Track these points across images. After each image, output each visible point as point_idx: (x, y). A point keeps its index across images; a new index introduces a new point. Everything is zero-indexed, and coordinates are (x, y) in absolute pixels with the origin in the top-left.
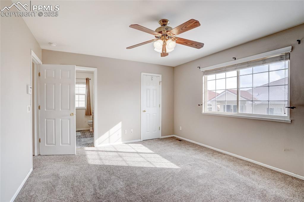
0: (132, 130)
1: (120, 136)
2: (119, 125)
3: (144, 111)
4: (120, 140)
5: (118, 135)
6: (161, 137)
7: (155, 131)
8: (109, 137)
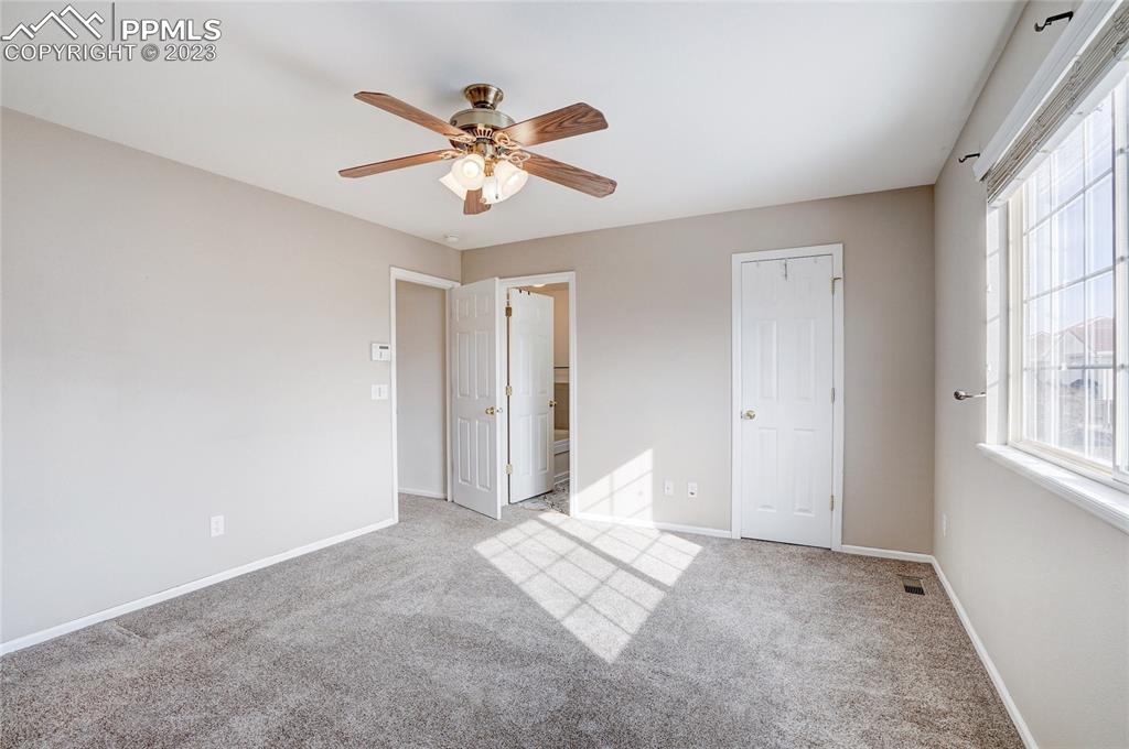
0: (693, 487)
1: (648, 498)
2: (644, 461)
3: (750, 416)
4: (649, 512)
5: (641, 493)
6: (836, 546)
7: (806, 511)
8: (612, 494)
